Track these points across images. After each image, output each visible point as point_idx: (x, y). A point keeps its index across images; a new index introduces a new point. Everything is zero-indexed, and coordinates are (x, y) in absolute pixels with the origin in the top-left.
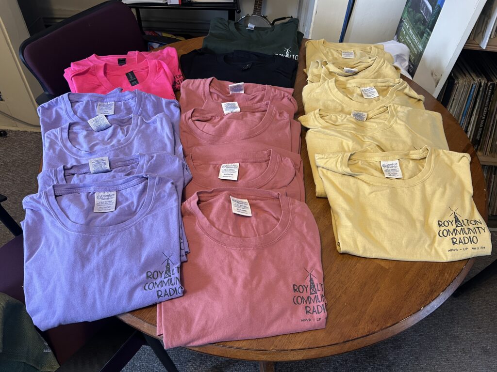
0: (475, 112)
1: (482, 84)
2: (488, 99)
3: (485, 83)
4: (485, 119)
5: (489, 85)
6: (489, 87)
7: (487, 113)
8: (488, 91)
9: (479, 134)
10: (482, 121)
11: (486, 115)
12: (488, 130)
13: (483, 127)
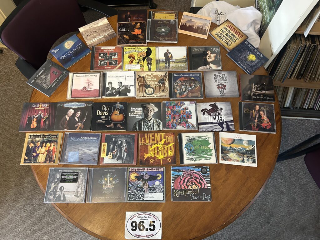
0: (301, 60)
1: (307, 46)
2: (310, 53)
3: (309, 44)
4: (307, 64)
5: (312, 46)
6: (312, 47)
7: (309, 61)
8: (311, 50)
9: (302, 71)
10: (306, 65)
11: (308, 62)
12: (309, 69)
13: (306, 68)
